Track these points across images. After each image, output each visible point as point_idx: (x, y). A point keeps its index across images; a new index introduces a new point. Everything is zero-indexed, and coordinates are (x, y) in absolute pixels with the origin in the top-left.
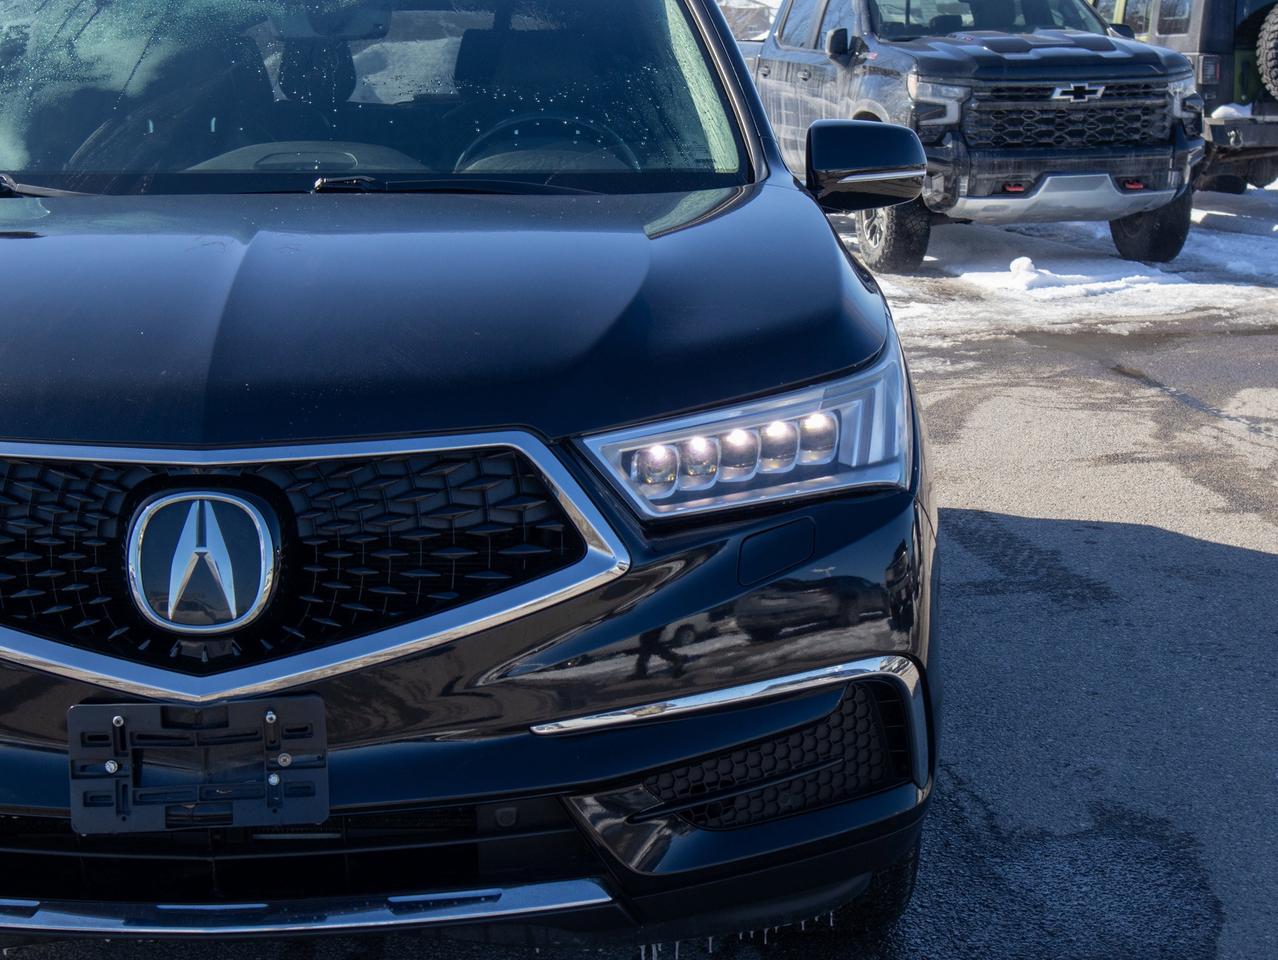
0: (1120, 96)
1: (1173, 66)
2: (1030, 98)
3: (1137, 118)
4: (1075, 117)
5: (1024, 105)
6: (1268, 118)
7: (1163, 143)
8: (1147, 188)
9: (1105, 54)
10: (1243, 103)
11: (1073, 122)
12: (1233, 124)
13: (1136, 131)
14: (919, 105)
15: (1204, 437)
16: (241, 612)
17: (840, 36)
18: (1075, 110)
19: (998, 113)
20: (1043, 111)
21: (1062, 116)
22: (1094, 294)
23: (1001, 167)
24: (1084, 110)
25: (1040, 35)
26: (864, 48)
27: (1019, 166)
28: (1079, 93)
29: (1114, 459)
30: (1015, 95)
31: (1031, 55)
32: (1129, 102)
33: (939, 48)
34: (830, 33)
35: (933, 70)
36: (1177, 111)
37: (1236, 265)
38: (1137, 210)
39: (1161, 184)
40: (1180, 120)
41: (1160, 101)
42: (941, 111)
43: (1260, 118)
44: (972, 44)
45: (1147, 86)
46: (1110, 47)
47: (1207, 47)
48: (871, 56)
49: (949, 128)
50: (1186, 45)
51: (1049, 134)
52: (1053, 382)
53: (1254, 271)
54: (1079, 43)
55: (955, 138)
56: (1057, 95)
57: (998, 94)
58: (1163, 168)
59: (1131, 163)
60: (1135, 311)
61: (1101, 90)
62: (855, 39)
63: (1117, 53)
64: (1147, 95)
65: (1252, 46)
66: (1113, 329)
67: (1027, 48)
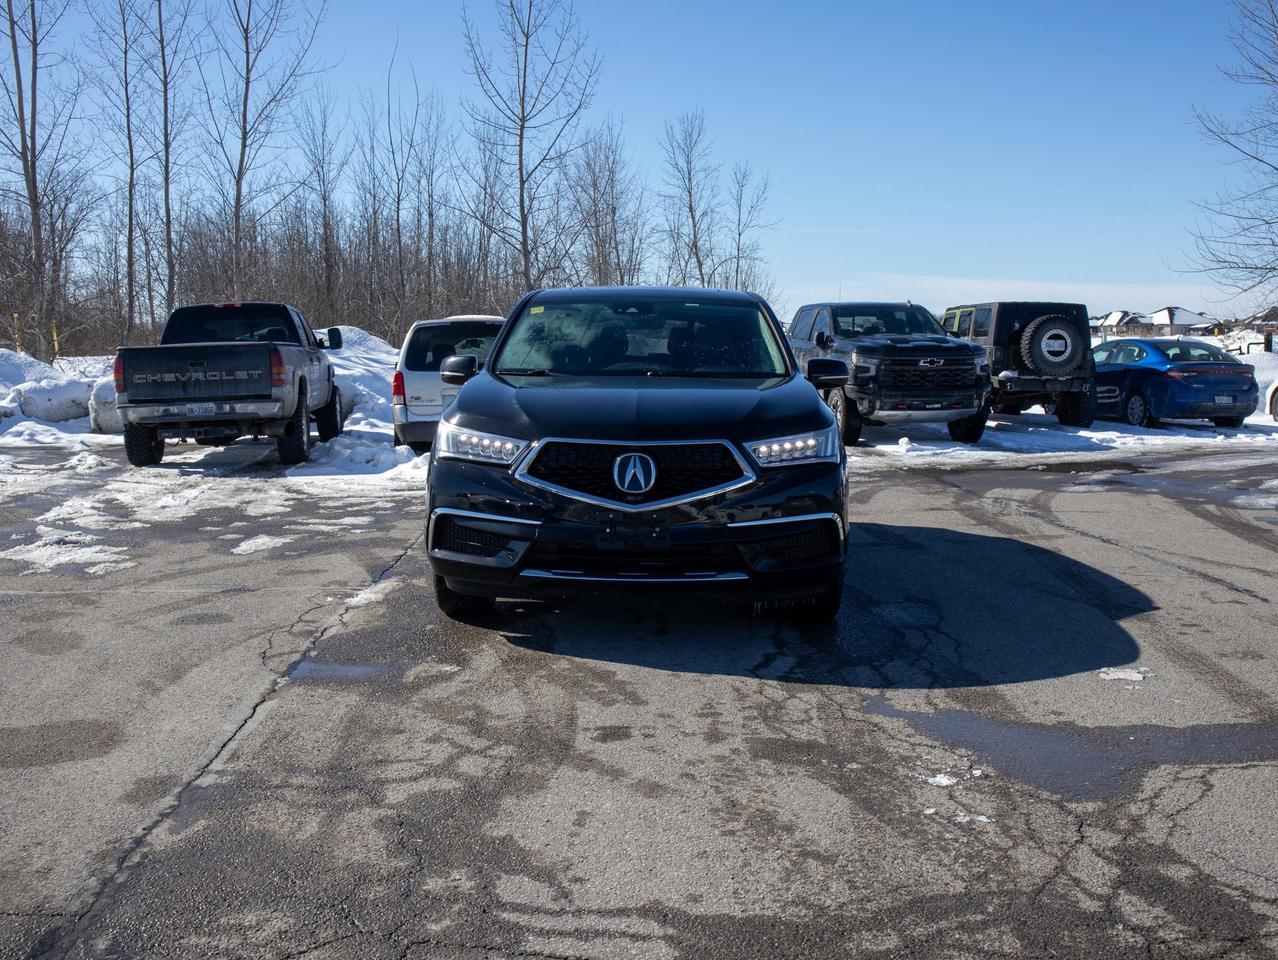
0: (951, 365)
1: (978, 351)
2: (909, 365)
3: (959, 375)
4: (930, 373)
5: (907, 368)
6: (1027, 377)
7: (971, 387)
8: (964, 407)
9: (944, 345)
10: (1014, 370)
11: (930, 376)
12: (1008, 379)
13: (959, 380)
14: (857, 367)
15: (974, 503)
16: (646, 486)
17: (821, 335)
18: (930, 370)
19: (894, 371)
20: (915, 371)
21: (924, 373)
22: (937, 454)
23: (895, 397)
24: (935, 370)
25: (916, 336)
26: (833, 341)
27: (903, 396)
28: (932, 362)
29: (934, 509)
30: (902, 363)
31: (910, 345)
32: (955, 367)
33: (867, 342)
34: (816, 334)
35: (863, 351)
36: (978, 371)
37: (1005, 444)
38: (959, 417)
39: (971, 406)
40: (980, 376)
41: (970, 367)
42: (867, 370)
43: (1022, 377)
44: (882, 339)
45: (964, 360)
46: (948, 342)
47: (996, 343)
48: (835, 345)
49: (871, 378)
50: (987, 343)
51: (918, 381)
52: (913, 485)
53: (1014, 446)
54: (933, 340)
55: (873, 383)
56: (921, 364)
57: (894, 363)
58: (971, 399)
59: (957, 396)
60: (954, 461)
61: (942, 362)
62: (828, 337)
63: (950, 344)
64: (964, 364)
65: (1018, 342)
66: (943, 468)
67: (908, 342)
